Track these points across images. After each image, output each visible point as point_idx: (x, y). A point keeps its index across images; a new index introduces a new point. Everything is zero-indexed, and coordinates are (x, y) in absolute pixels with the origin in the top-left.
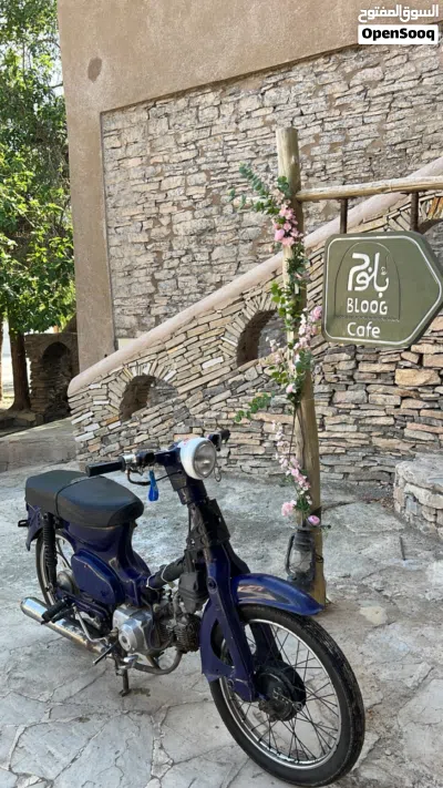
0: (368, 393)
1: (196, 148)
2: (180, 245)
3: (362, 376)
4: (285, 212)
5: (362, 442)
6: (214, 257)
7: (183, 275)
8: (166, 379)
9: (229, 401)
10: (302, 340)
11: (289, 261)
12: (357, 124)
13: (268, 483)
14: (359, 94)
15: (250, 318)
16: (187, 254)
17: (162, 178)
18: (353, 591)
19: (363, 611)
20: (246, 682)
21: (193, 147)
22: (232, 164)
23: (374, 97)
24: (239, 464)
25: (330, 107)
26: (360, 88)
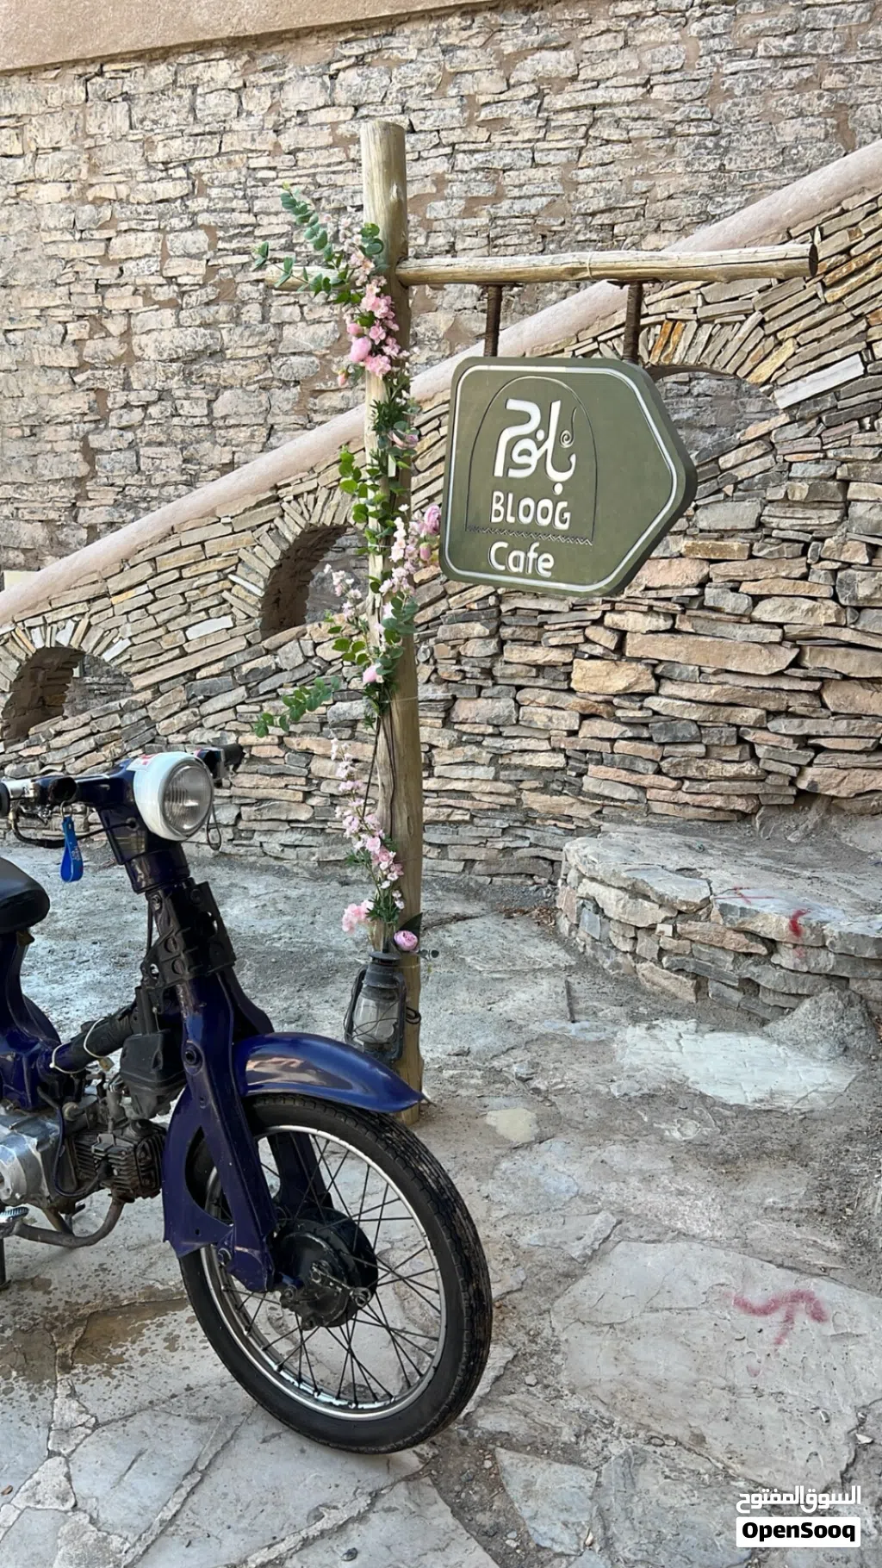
0: (519, 706)
1: (189, 174)
2: (145, 381)
3: (510, 670)
4: (373, 301)
5: (503, 800)
6: (220, 409)
7: (149, 444)
8: (107, 657)
9: (240, 708)
10: (398, 573)
11: (379, 406)
12: (520, 163)
13: (315, 877)
14: (527, 101)
15: (291, 538)
16: (160, 399)
17: (112, 233)
18: (473, 1081)
19: (491, 1119)
20: (256, 1253)
21: (181, 172)
22: (264, 220)
23: (556, 112)
24: (257, 838)
25: (470, 121)
26: (530, 90)
